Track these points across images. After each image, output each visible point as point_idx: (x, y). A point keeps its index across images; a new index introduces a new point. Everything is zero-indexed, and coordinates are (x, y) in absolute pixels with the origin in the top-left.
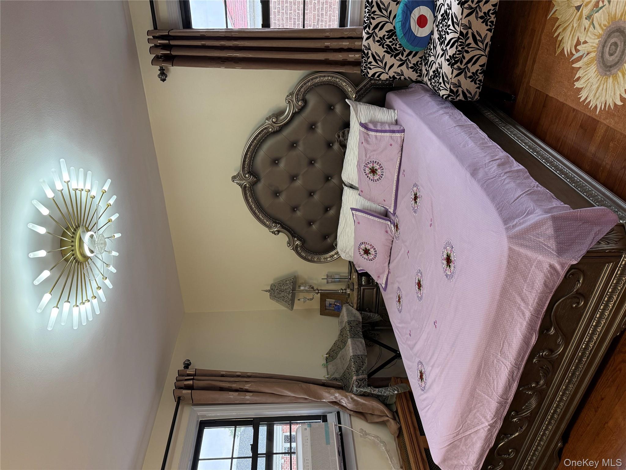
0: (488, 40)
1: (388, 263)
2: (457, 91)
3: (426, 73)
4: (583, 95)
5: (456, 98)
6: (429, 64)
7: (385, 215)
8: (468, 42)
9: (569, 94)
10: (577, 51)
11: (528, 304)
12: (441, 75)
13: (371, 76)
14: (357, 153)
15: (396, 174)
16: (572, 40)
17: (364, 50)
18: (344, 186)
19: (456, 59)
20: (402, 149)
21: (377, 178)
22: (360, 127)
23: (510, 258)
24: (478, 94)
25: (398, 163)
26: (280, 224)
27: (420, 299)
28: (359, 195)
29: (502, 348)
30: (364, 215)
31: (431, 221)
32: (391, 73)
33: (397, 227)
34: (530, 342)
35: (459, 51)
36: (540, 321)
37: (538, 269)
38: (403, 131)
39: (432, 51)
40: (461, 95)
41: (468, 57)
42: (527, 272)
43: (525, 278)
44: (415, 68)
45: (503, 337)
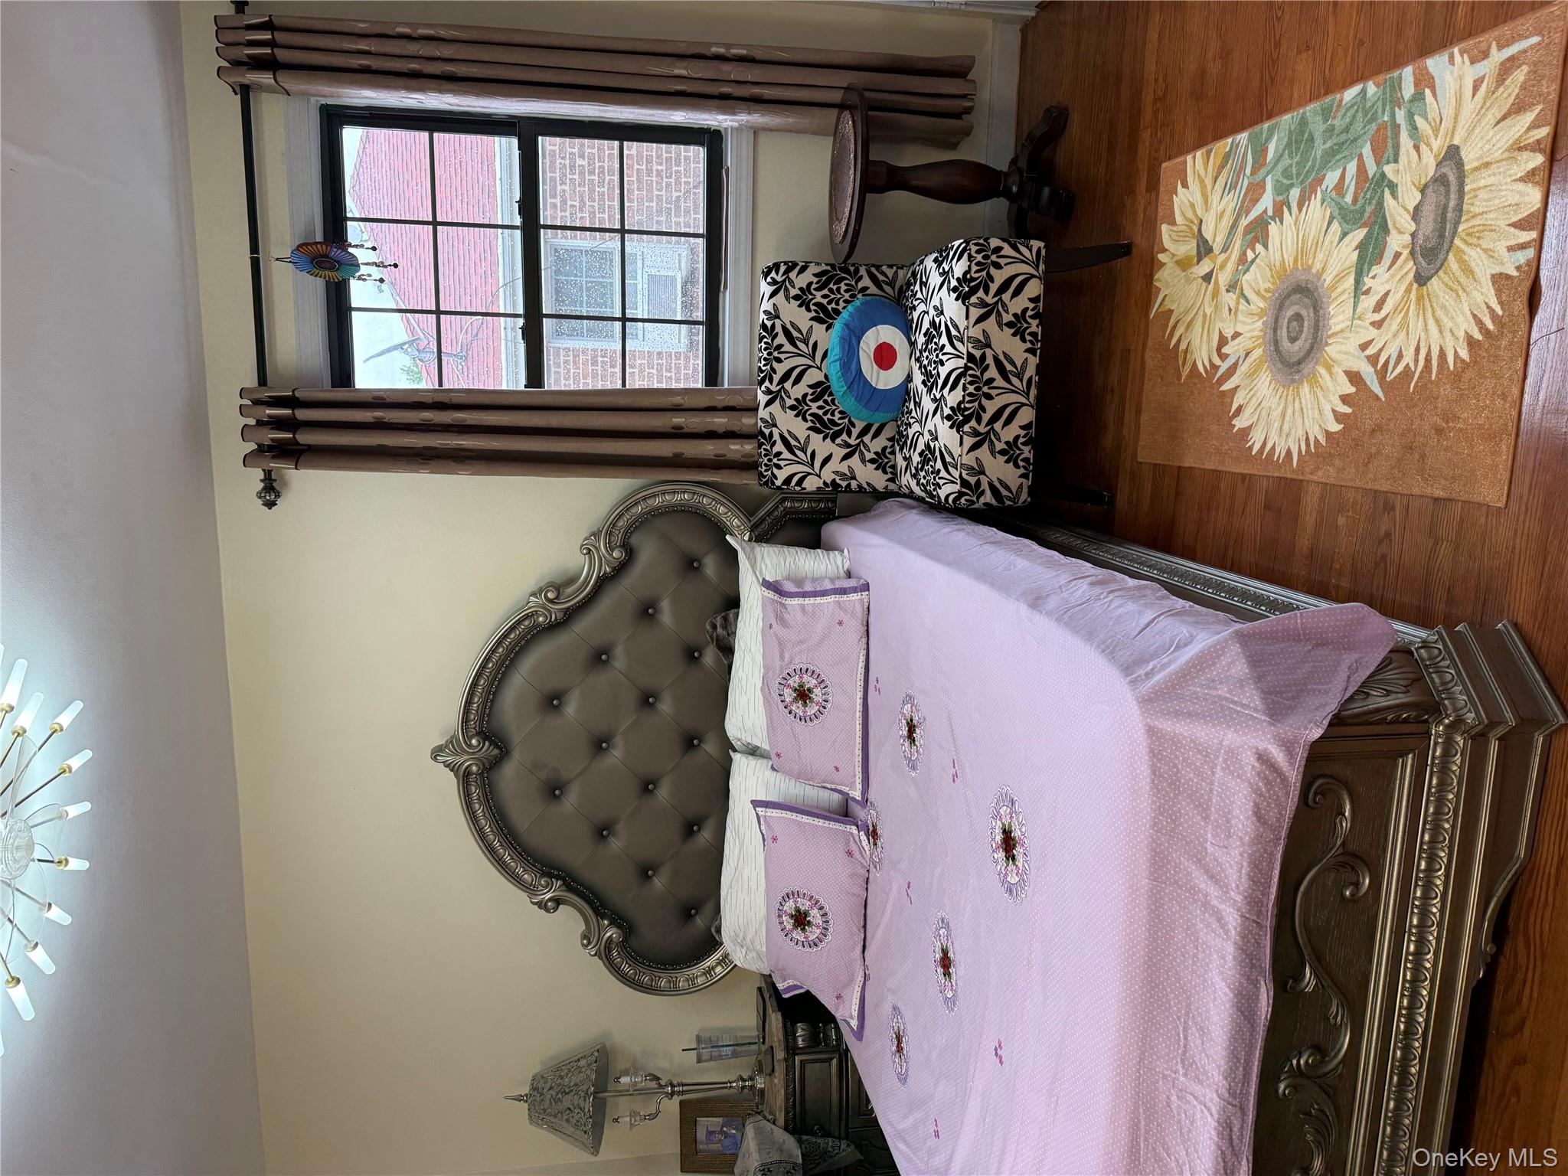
0: (1030, 371)
1: (859, 948)
2: (978, 483)
3: (905, 464)
4: (1256, 440)
5: (978, 499)
6: (909, 442)
7: (844, 812)
8: (987, 376)
9: (1227, 447)
10: (1223, 357)
11: (1227, 888)
12: (937, 453)
13: (783, 484)
14: (759, 658)
15: (860, 695)
16: (1209, 341)
17: (763, 429)
18: (732, 753)
19: (966, 413)
20: (868, 630)
21: (813, 712)
22: (764, 589)
23: (1154, 756)
24: (1025, 490)
25: (862, 664)
26: (561, 879)
27: (950, 1003)
28: (773, 769)
29: (1185, 1047)
30: (788, 815)
31: (954, 767)
32: (828, 475)
33: (873, 834)
34: (1255, 1013)
35: (970, 395)
36: (1269, 936)
37: (1232, 773)
38: (866, 587)
39: (914, 414)
40: (988, 492)
41: (991, 407)
42: (1205, 790)
43: (1203, 808)
44: (881, 461)
45: (1179, 1010)
